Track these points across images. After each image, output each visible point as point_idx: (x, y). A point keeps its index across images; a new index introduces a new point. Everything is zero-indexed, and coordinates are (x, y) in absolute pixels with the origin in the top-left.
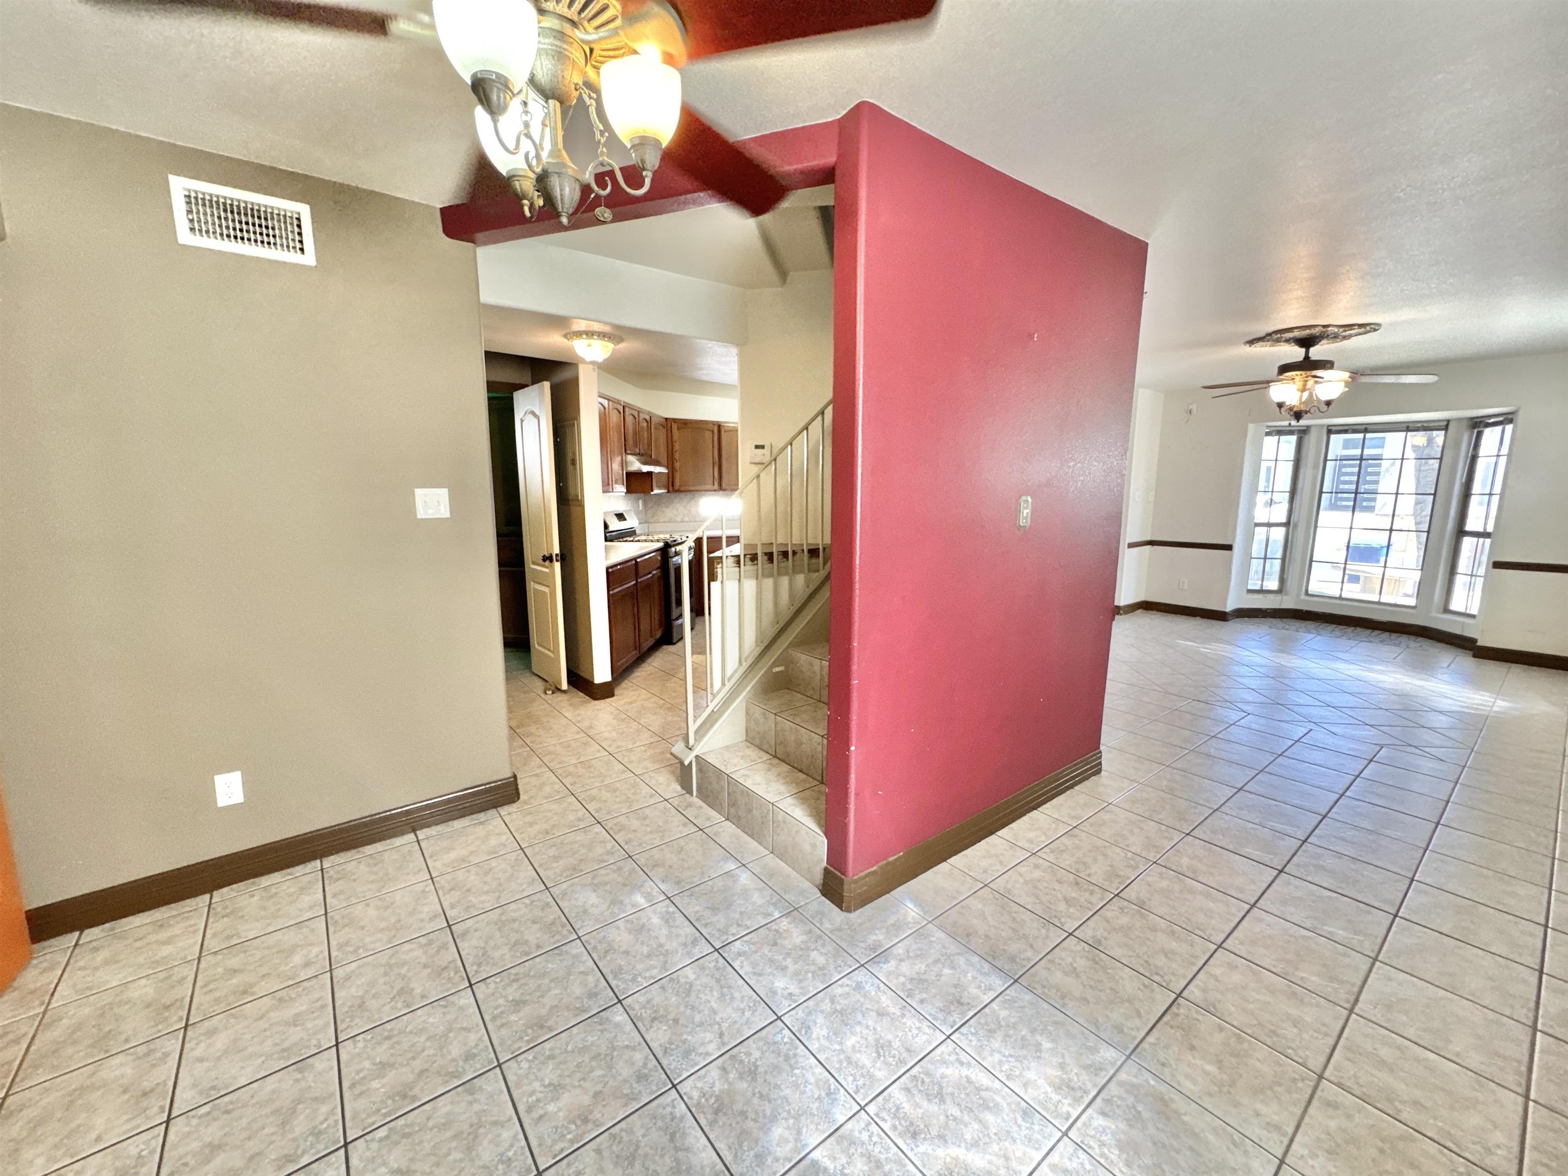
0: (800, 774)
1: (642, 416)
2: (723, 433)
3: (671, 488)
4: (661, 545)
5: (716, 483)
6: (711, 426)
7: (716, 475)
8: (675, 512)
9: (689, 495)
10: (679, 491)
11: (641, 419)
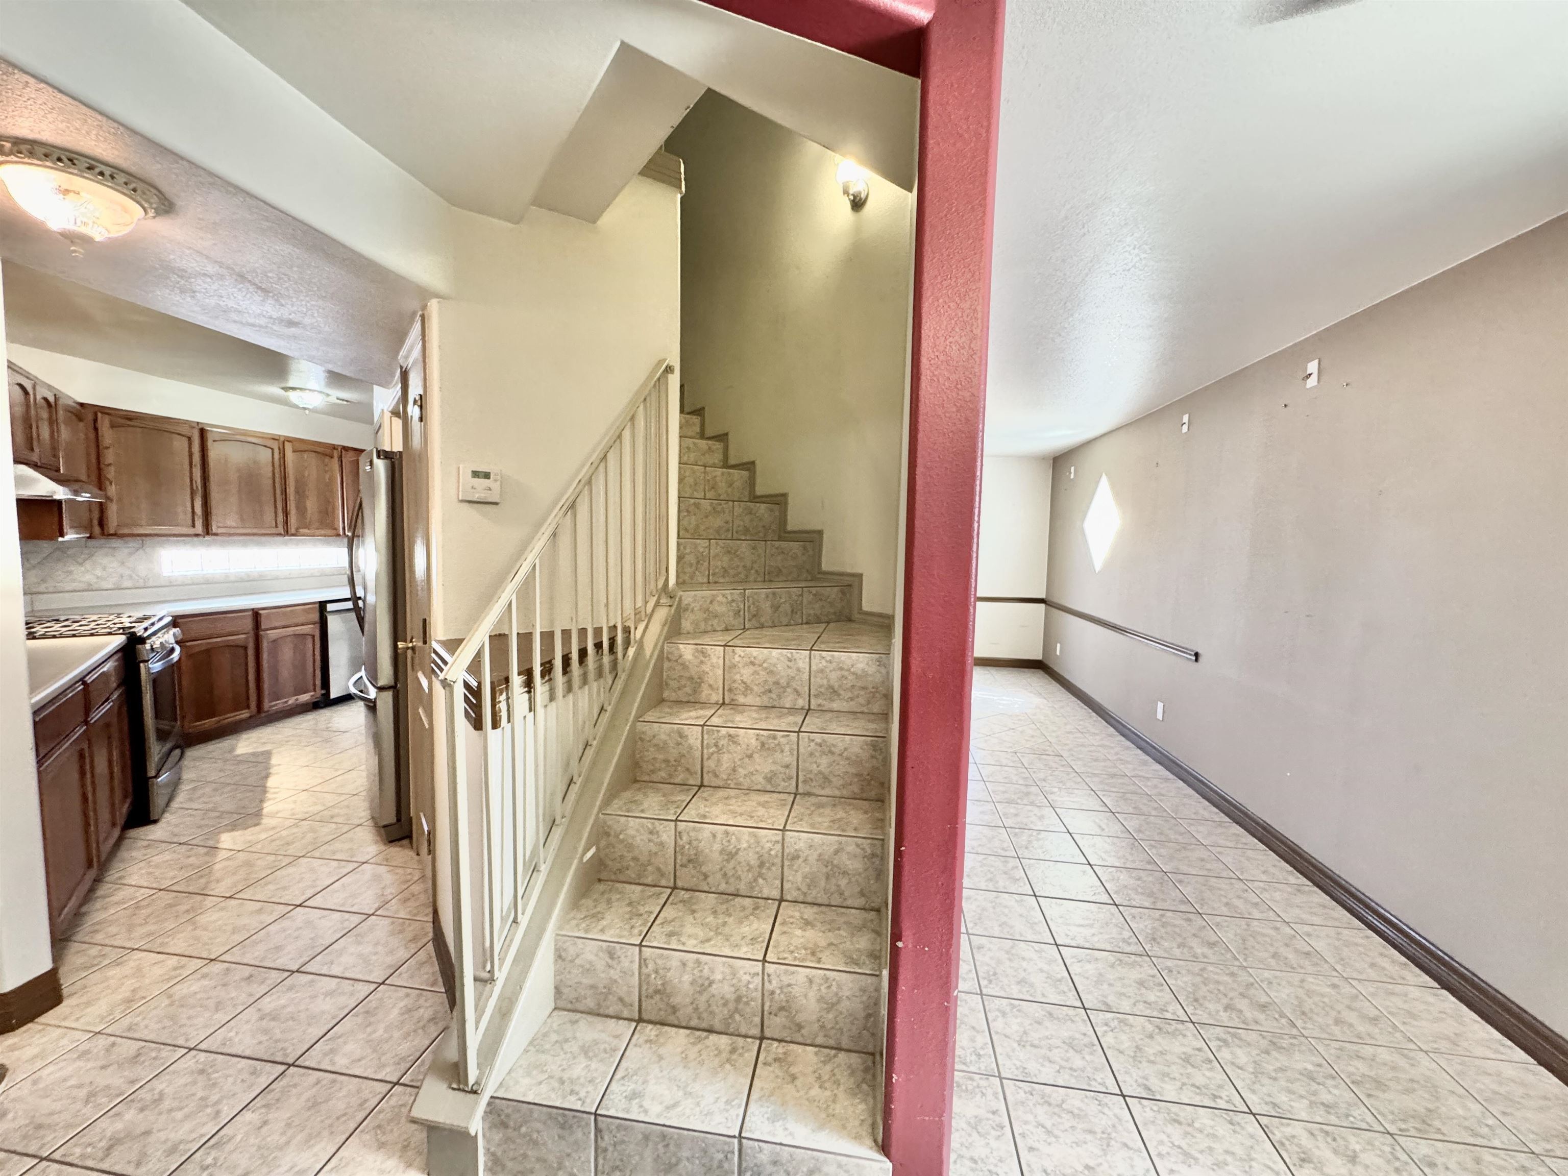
0: (713, 1038)
1: (42, 392)
2: (210, 443)
3: (97, 530)
4: (120, 640)
5: (199, 523)
6: (185, 430)
7: (198, 509)
8: (99, 572)
9: (133, 543)
10: (115, 535)
11: (39, 397)
